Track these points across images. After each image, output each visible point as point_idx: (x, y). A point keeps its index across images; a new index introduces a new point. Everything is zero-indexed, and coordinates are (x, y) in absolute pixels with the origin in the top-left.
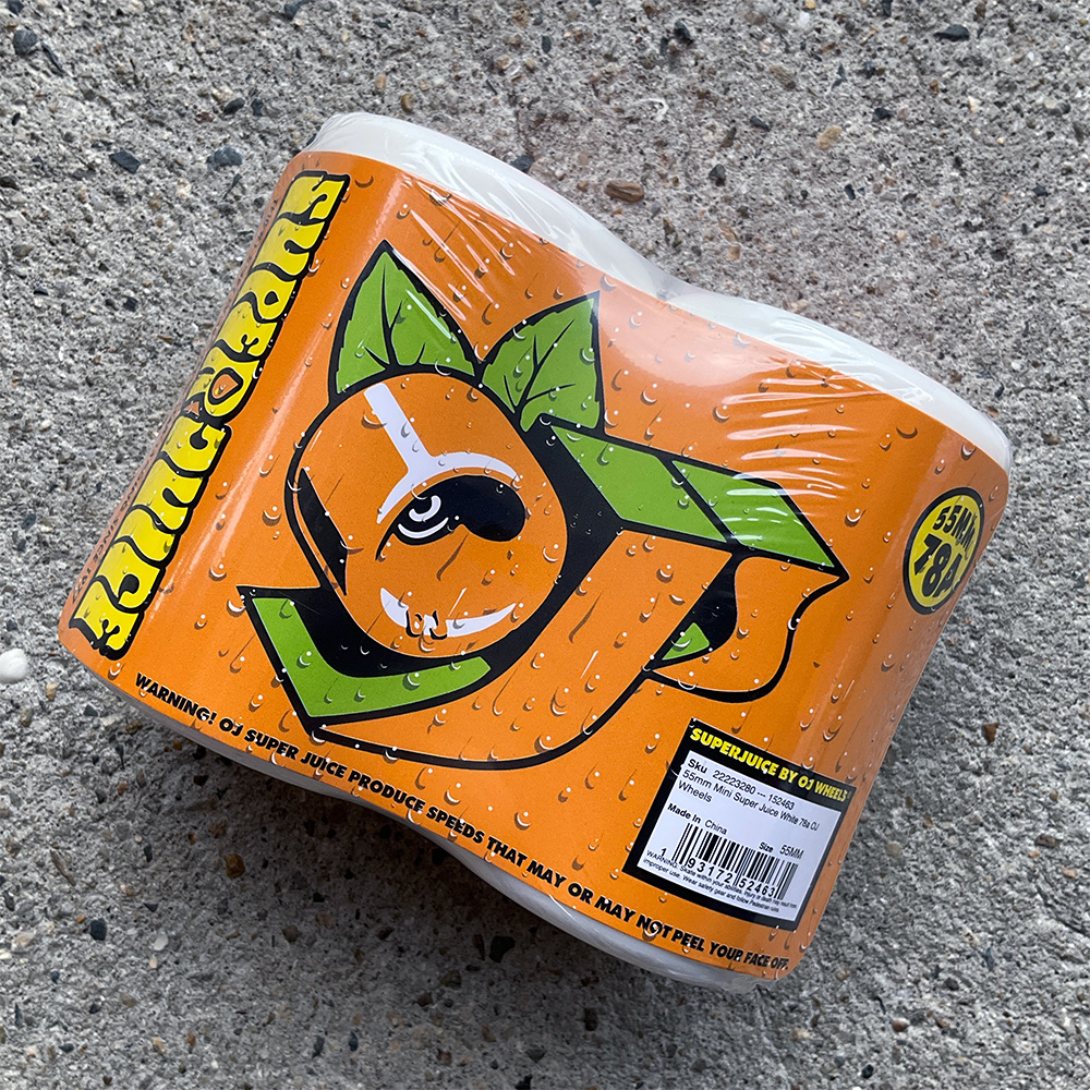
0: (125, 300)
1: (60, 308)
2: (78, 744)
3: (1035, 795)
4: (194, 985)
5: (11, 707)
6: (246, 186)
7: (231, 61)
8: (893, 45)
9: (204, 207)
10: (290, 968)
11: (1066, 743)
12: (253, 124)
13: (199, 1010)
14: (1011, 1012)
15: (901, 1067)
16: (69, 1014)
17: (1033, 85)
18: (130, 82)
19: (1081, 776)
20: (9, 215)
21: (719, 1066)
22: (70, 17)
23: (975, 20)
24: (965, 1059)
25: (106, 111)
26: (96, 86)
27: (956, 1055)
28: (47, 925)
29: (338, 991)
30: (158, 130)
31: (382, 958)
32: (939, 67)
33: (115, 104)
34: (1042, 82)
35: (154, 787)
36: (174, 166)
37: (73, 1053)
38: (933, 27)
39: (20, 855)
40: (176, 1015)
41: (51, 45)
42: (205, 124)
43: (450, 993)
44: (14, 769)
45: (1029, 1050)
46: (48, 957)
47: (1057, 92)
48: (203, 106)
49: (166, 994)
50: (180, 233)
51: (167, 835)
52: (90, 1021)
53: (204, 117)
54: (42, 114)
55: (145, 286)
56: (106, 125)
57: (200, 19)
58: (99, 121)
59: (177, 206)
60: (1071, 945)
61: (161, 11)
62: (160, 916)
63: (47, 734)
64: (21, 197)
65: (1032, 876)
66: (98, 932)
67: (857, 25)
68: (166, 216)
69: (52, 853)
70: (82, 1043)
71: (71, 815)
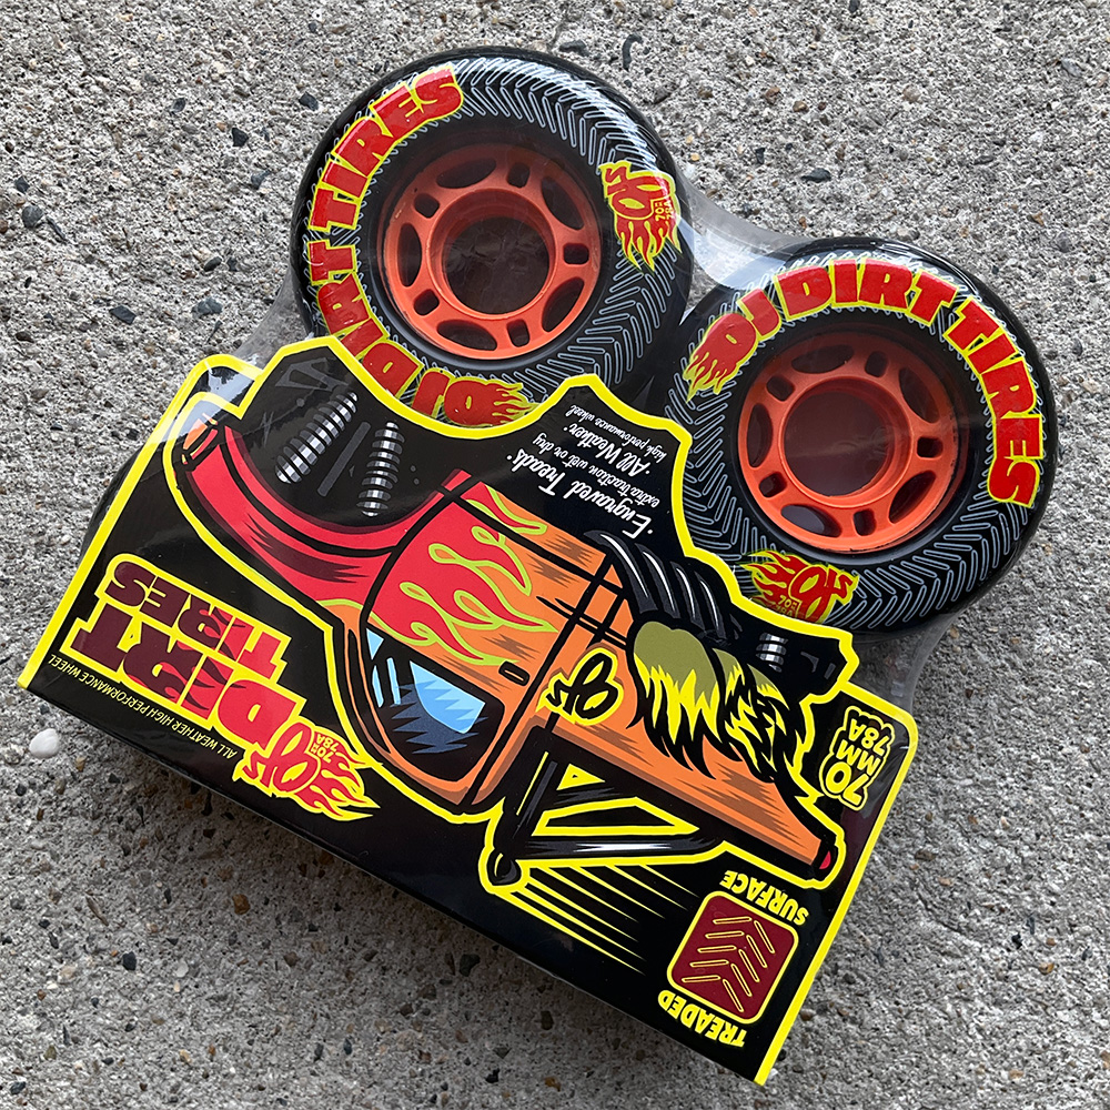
0: (128, 431)
1: (73, 441)
2: (105, 807)
3: (913, 816)
4: (212, 1005)
5: (47, 779)
6: (225, 331)
7: (208, 227)
8: (766, 188)
9: (191, 350)
10: (292, 987)
11: (937, 772)
12: (229, 279)
13: (217, 1026)
14: (900, 1000)
15: (810, 1050)
16: (108, 1033)
17: (886, 217)
18: (123, 247)
19: (952, 799)
20: (26, 363)
21: (656, 1055)
22: (69, 194)
23: (836, 162)
24: (864, 1042)
25: (104, 272)
26: (95, 252)
27: (855, 1039)
28: (87, 959)
29: (333, 1005)
30: (149, 287)
31: (369, 977)
32: (807, 205)
33: (111, 266)
34: (895, 214)
35: (170, 840)
36: (164, 317)
37: (113, 1065)
38: (800, 171)
39: (61, 902)
40: (198, 1030)
41: (54, 218)
42: (188, 280)
43: (428, 1004)
44: (53, 830)
45: (918, 1032)
46: (89, 986)
47: (909, 221)
48: (187, 266)
49: (189, 1013)
50: (172, 372)
51: (184, 880)
52: (126, 1038)
53: (188, 275)
54: (50, 278)
55: (144, 419)
56: (105, 284)
57: (180, 191)
58: (99, 282)
59: (169, 350)
60: (950, 943)
61: (147, 186)
62: (180, 948)
63: (79, 800)
64: (36, 348)
65: (913, 885)
66: (129, 963)
67: (735, 174)
68: (159, 359)
69: (88, 900)
70: (120, 1057)
71: (102, 866)
